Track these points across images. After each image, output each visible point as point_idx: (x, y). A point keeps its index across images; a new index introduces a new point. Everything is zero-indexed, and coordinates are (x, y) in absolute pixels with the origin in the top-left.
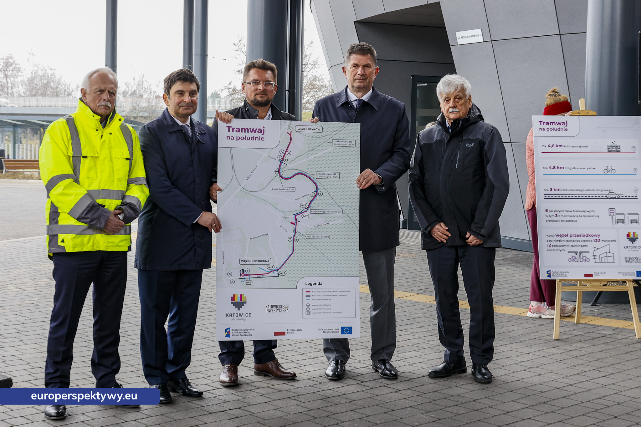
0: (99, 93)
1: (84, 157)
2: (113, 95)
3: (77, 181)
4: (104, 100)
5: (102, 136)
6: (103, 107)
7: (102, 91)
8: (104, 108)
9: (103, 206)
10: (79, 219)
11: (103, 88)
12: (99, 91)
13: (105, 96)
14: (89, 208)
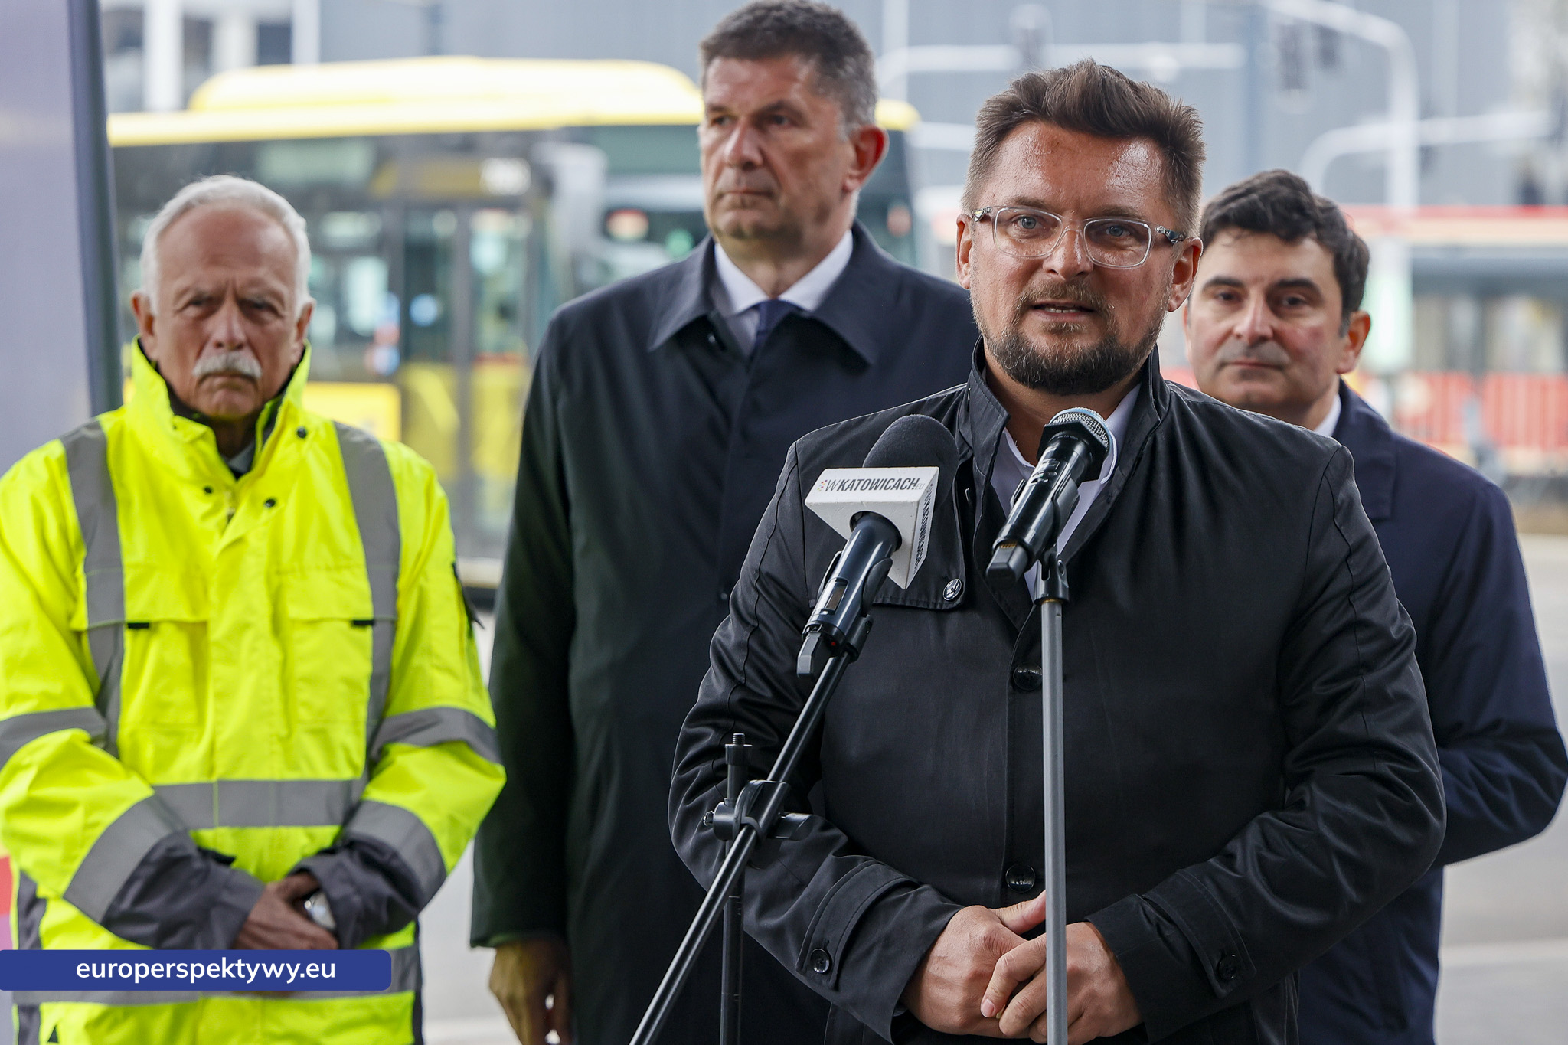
0: (192, 312)
1: (136, 626)
2: (267, 316)
3: (108, 742)
4: (219, 345)
5: (230, 517)
6: (218, 381)
7: (207, 304)
8: (222, 386)
9: (227, 861)
10: (109, 922)
11: (207, 287)
12: (195, 302)
13: (225, 323)
14: (149, 871)
